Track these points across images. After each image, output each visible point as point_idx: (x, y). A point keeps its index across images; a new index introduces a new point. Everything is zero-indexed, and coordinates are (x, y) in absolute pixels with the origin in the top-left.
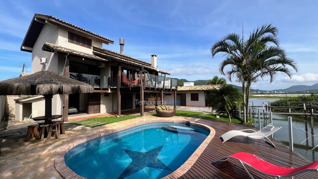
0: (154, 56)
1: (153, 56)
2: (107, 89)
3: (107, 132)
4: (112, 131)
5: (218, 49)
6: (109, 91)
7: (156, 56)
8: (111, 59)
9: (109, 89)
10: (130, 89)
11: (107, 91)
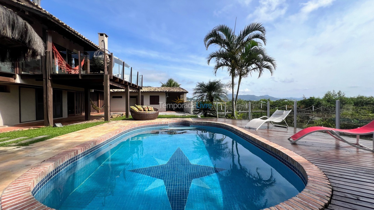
0: (105, 35)
1: (102, 35)
2: (13, 76)
3: (87, 146)
4: (94, 144)
5: (212, 40)
6: (18, 80)
7: (106, 36)
8: (29, 12)
9: (17, 76)
10: (80, 78)
11: (12, 80)
